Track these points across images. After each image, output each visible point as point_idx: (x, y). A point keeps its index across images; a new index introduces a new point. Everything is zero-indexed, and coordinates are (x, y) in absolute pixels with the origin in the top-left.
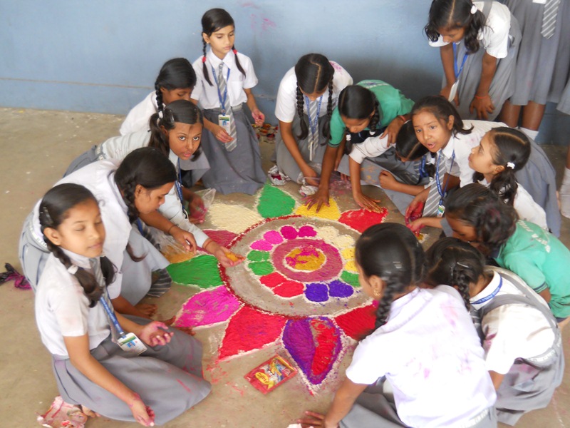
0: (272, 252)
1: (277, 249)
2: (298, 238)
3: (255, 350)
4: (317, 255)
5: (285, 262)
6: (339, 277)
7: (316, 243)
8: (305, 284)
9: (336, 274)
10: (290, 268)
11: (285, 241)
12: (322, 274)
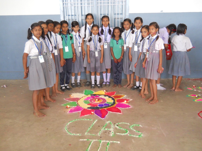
0: (89, 100)
1: (90, 100)
2: (95, 98)
3: (88, 115)
4: (100, 100)
5: (93, 102)
6: (106, 103)
7: (100, 98)
8: (98, 104)
9: (105, 102)
10: (94, 102)
11: (92, 98)
12: (102, 103)
